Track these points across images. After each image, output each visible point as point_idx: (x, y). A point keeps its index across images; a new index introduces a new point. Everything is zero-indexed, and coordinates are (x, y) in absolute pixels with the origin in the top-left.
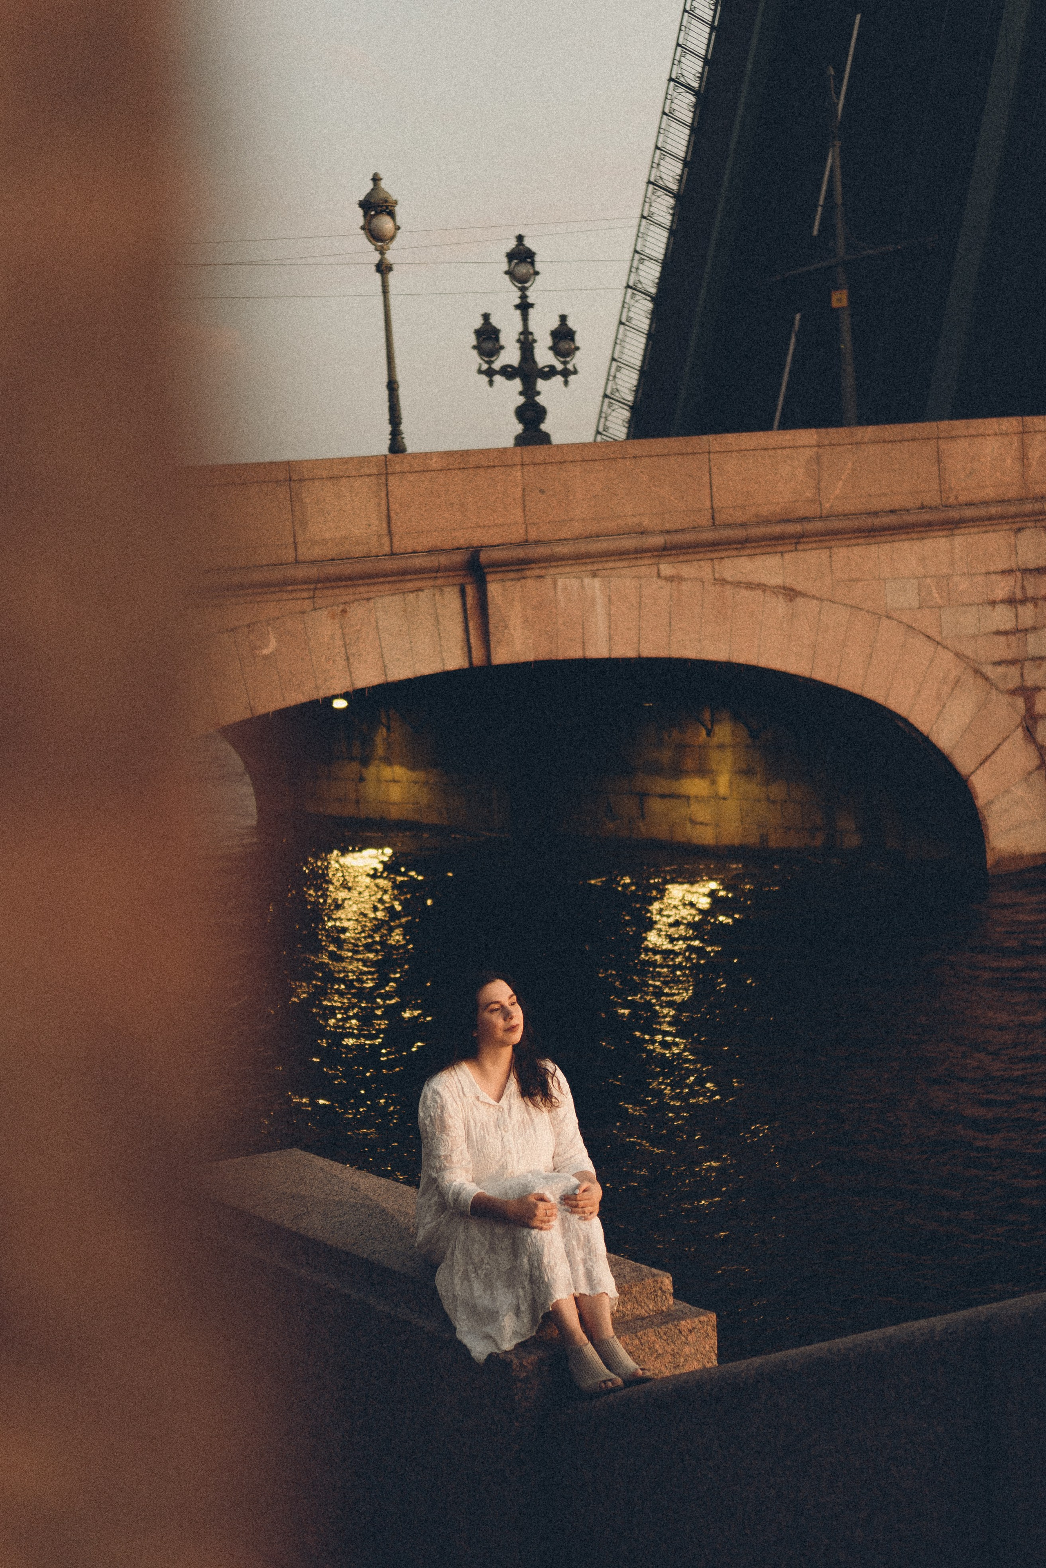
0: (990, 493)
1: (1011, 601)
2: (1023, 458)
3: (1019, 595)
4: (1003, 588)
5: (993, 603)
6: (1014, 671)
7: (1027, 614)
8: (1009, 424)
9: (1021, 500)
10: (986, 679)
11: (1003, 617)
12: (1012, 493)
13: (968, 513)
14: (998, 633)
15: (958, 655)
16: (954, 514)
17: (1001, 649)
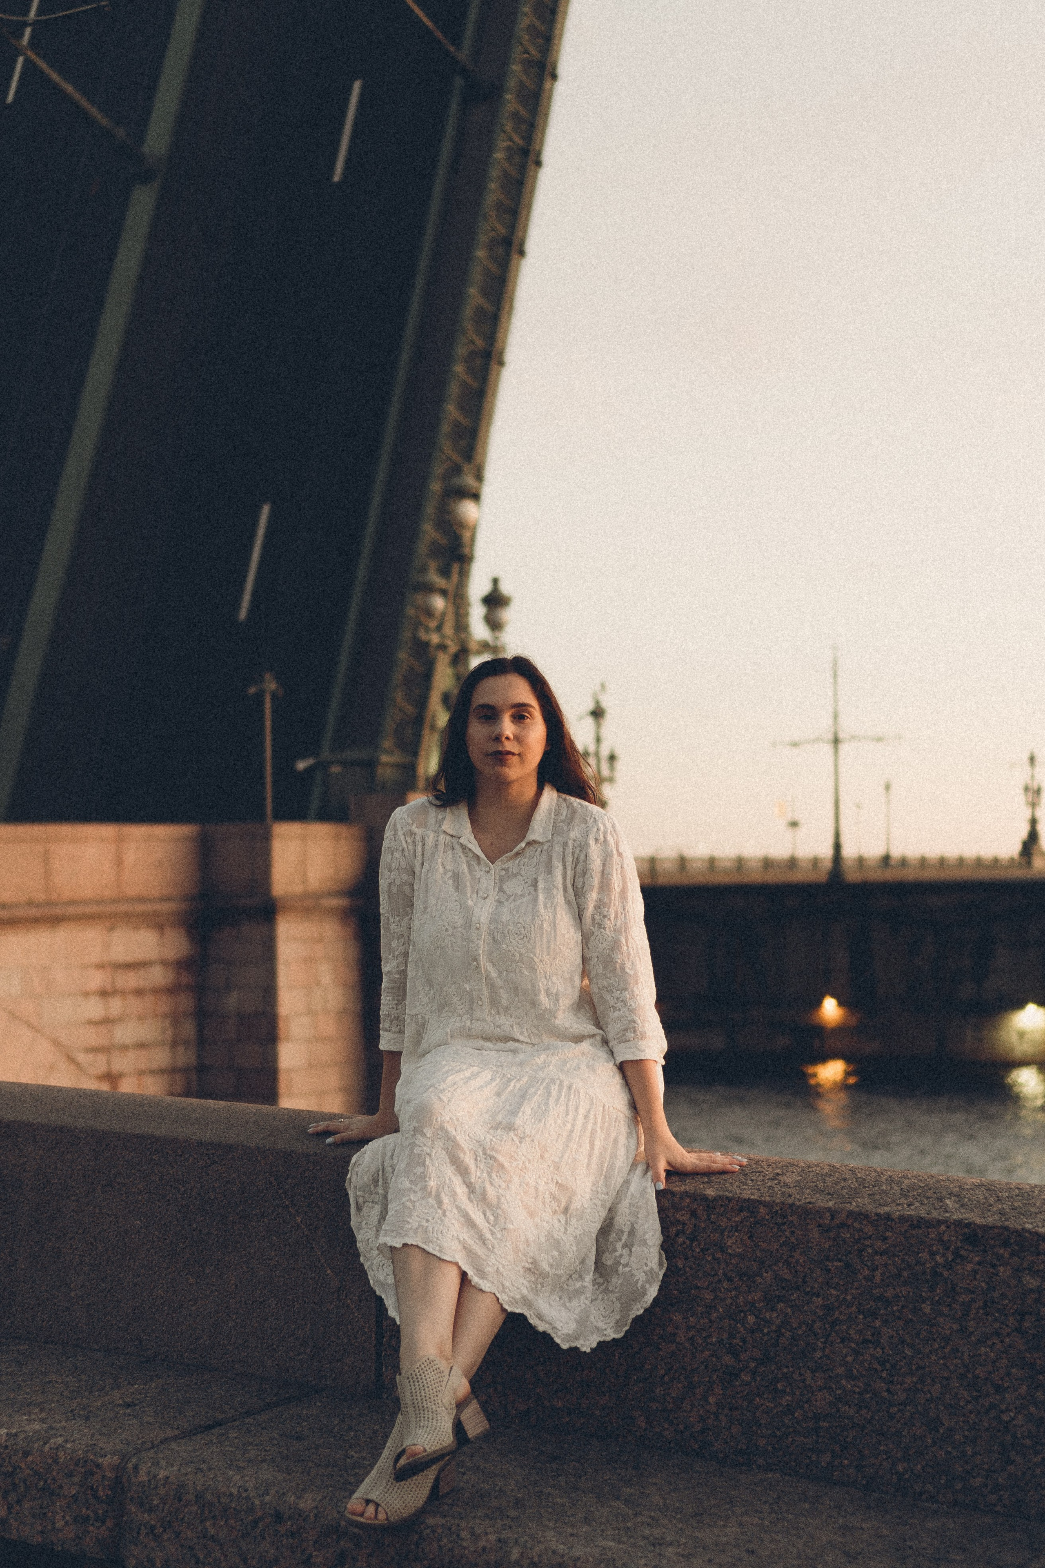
0: (88, 893)
1: (104, 994)
2: (119, 862)
3: (109, 987)
4: (97, 980)
5: (86, 994)
6: (101, 1059)
7: (116, 1006)
8: (107, 830)
9: (115, 901)
10: (77, 1064)
11: (94, 1009)
12: (107, 893)
13: (71, 910)
14: (91, 1022)
15: (56, 1043)
16: (58, 911)
17: (92, 1037)
